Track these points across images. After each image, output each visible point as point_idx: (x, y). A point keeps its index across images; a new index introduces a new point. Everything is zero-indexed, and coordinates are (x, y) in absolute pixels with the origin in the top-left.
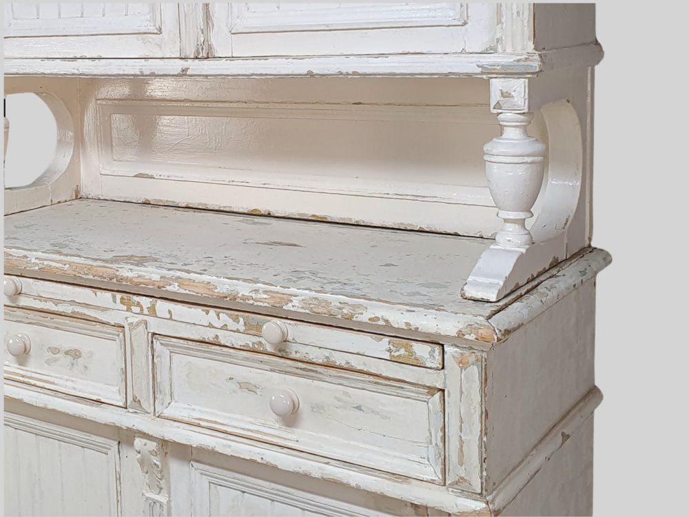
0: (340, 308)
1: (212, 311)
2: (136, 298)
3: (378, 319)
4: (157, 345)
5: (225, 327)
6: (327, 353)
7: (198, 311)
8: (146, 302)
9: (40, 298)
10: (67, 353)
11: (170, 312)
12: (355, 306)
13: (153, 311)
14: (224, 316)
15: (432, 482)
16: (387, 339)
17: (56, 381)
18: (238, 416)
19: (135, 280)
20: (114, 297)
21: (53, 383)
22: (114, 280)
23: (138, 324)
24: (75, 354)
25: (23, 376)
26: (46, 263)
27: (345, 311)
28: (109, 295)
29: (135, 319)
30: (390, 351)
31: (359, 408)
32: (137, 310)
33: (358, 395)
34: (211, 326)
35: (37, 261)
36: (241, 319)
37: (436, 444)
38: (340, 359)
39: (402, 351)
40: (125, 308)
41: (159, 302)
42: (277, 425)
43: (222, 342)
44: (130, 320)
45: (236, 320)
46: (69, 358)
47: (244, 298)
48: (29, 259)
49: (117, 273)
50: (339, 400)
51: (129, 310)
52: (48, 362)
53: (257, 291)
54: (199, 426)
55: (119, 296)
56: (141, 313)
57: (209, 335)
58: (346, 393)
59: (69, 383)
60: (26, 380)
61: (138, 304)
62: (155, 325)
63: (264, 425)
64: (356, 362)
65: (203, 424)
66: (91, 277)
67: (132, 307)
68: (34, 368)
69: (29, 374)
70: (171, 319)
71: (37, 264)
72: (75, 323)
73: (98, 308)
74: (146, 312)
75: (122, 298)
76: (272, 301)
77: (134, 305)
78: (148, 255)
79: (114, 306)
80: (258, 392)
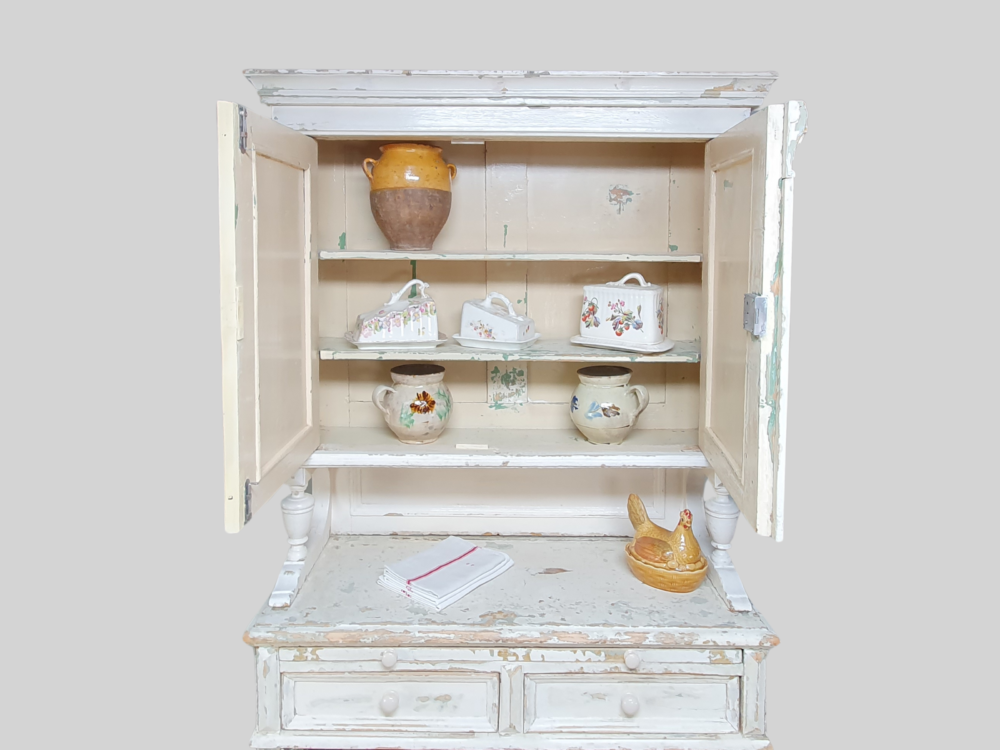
0: (683, 638)
1: (579, 651)
2: (512, 650)
3: (708, 641)
4: (527, 681)
5: (589, 660)
6: (665, 666)
7: (568, 652)
8: (521, 652)
9: (416, 662)
10: (436, 699)
11: (543, 656)
12: (691, 635)
13: (527, 658)
14: (589, 653)
15: (732, 733)
16: (708, 651)
17: (427, 723)
18: (590, 718)
19: (519, 639)
20: (492, 654)
21: (425, 726)
22: (500, 642)
23: (516, 669)
24: (446, 698)
25: (393, 726)
26: (431, 635)
27: (686, 639)
28: (487, 651)
29: (512, 666)
30: (710, 657)
31: (680, 695)
32: (514, 658)
33: (679, 687)
34: (577, 661)
35: (421, 635)
36: (603, 654)
37: (734, 709)
38: (674, 669)
39: (718, 657)
40: (502, 658)
41: (534, 650)
42: (621, 718)
43: (585, 671)
44: (508, 668)
45: (599, 654)
46: (439, 703)
47: (612, 641)
48: (412, 634)
49: (502, 636)
50: (666, 692)
51: (505, 659)
52: (417, 709)
53: (619, 633)
54: (561, 732)
55: (496, 650)
56: (517, 660)
57: (575, 667)
58: (671, 688)
59: (439, 723)
60: (396, 728)
61: (515, 654)
62: (527, 667)
63: (611, 720)
64: (686, 669)
65: (564, 730)
66: (478, 642)
67: (509, 657)
68: (401, 716)
69: (398, 723)
70: (543, 661)
71: (422, 638)
72: (450, 676)
73: (475, 662)
74: (521, 658)
75: (499, 652)
76: (633, 640)
77: (510, 655)
78: (500, 609)
79: (491, 658)
80: (607, 698)
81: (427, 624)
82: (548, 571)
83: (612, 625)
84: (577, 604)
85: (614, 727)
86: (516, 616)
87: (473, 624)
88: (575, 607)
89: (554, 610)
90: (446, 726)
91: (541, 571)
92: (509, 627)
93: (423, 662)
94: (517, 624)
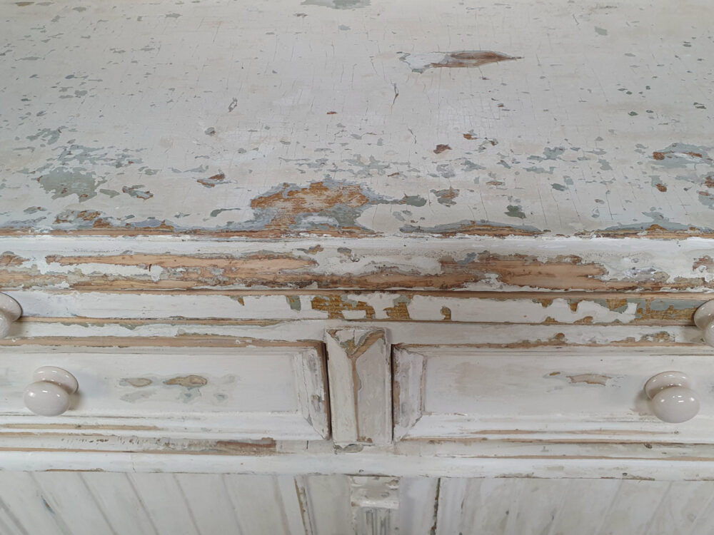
1: (560, 300)
2: (354, 297)
8: (381, 302)
10: (170, 383)
11: (446, 311)
13: (400, 314)
14: (589, 304)
17: (158, 424)
20: (295, 304)
21: (155, 428)
23: (367, 341)
24: (191, 382)
25: (79, 427)
28: (278, 298)
29: (357, 332)
32: (362, 314)
34: (550, 321)
36: (632, 305)
40: (324, 314)
41: (419, 298)
43: (571, 342)
44: (345, 336)
45: (619, 307)
46: (179, 389)
48: (27, 265)
49: (317, 270)
51: (336, 314)
52: (127, 399)
55: (306, 297)
56: (370, 319)
57: (540, 335)
59: (188, 424)
61: (362, 306)
62: (401, 332)
67: (343, 312)
70: (448, 320)
73: (247, 322)
74: (380, 314)
75: (317, 300)
77: (349, 306)
78: (319, 178)
79: (294, 314)
80: (608, 382)
81: (79, 231)
82: (459, 59)
83: (679, 233)
84: (552, 153)
85: (615, 432)
86: (366, 200)
87: (226, 233)
88: (546, 165)
89: (484, 176)
90: (205, 430)
91: (439, 58)
92: (340, 242)
93: (100, 323)
94: (366, 232)
